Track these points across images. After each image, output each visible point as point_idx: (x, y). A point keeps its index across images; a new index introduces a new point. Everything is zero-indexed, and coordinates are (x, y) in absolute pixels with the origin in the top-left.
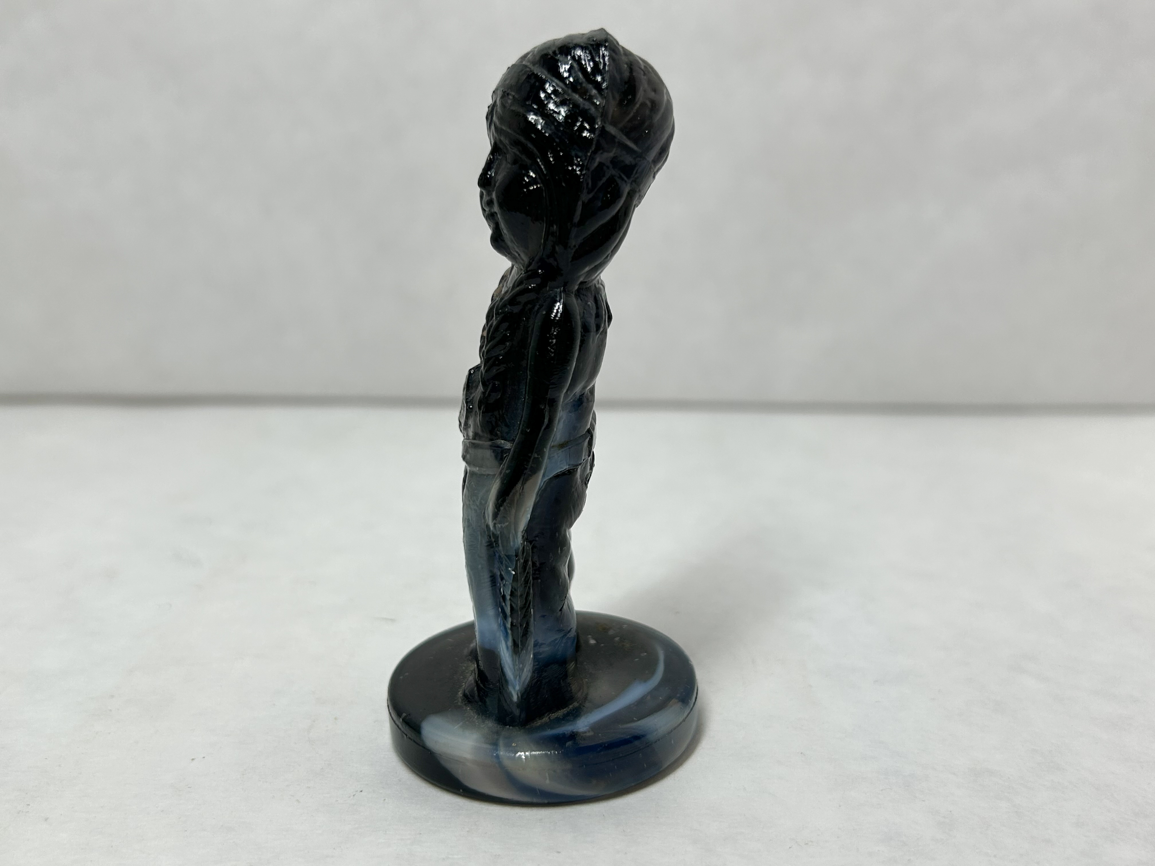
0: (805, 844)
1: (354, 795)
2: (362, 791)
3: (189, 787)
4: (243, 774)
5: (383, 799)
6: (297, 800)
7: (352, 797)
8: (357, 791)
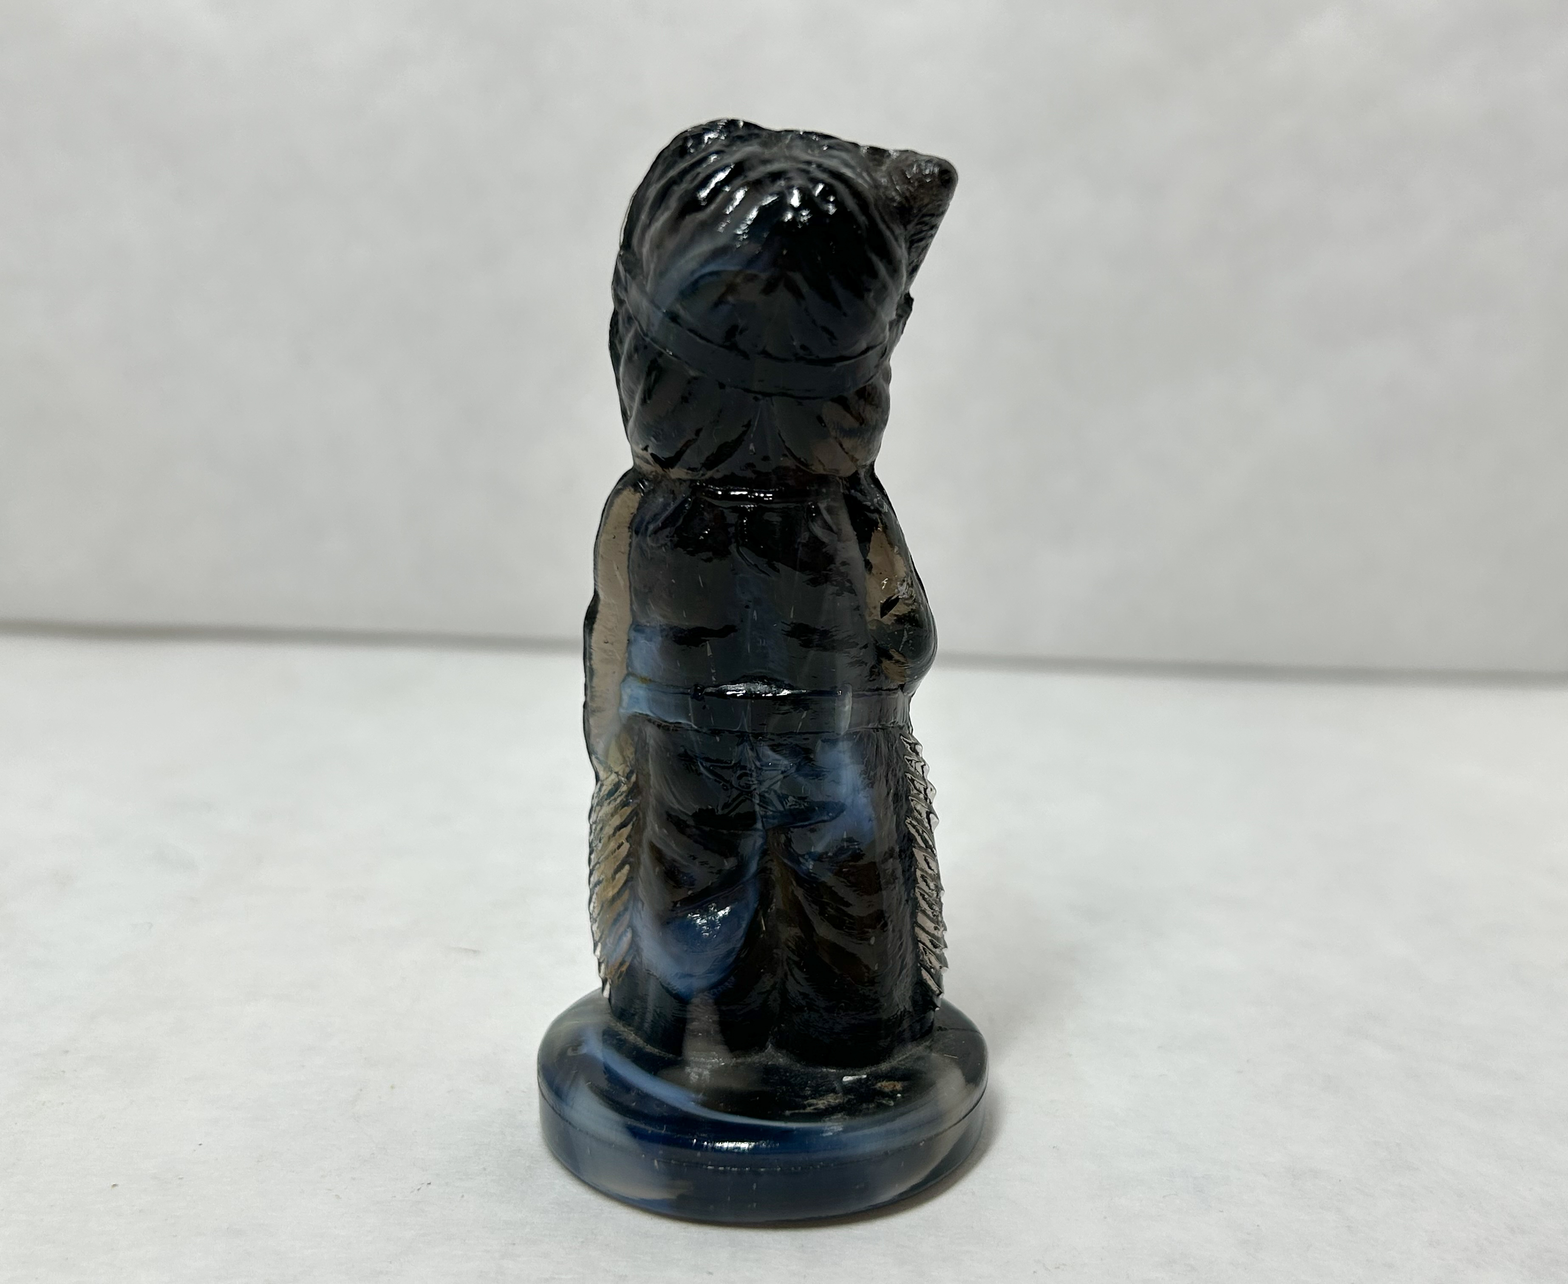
0: (1056, 1268)
1: (419, 1189)
2: (430, 1184)
3: (180, 1179)
4: (258, 1161)
5: (461, 1195)
6: (338, 1197)
7: (416, 1192)
8: (423, 1184)
